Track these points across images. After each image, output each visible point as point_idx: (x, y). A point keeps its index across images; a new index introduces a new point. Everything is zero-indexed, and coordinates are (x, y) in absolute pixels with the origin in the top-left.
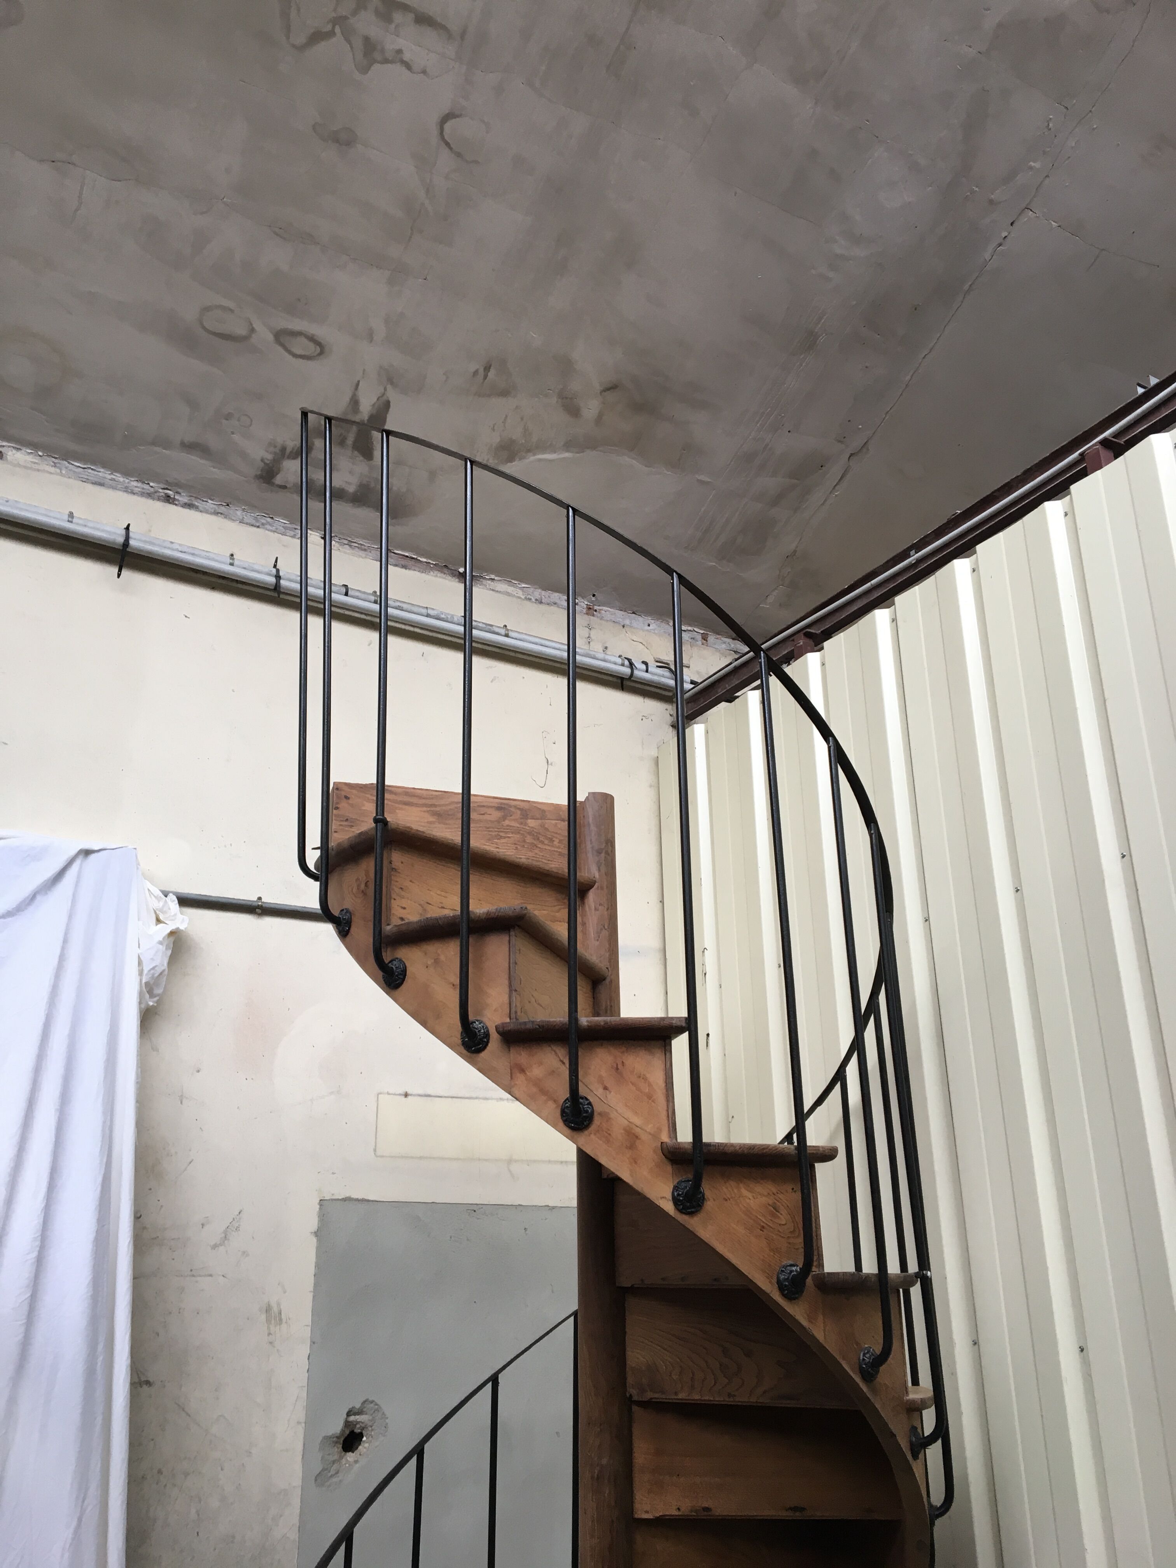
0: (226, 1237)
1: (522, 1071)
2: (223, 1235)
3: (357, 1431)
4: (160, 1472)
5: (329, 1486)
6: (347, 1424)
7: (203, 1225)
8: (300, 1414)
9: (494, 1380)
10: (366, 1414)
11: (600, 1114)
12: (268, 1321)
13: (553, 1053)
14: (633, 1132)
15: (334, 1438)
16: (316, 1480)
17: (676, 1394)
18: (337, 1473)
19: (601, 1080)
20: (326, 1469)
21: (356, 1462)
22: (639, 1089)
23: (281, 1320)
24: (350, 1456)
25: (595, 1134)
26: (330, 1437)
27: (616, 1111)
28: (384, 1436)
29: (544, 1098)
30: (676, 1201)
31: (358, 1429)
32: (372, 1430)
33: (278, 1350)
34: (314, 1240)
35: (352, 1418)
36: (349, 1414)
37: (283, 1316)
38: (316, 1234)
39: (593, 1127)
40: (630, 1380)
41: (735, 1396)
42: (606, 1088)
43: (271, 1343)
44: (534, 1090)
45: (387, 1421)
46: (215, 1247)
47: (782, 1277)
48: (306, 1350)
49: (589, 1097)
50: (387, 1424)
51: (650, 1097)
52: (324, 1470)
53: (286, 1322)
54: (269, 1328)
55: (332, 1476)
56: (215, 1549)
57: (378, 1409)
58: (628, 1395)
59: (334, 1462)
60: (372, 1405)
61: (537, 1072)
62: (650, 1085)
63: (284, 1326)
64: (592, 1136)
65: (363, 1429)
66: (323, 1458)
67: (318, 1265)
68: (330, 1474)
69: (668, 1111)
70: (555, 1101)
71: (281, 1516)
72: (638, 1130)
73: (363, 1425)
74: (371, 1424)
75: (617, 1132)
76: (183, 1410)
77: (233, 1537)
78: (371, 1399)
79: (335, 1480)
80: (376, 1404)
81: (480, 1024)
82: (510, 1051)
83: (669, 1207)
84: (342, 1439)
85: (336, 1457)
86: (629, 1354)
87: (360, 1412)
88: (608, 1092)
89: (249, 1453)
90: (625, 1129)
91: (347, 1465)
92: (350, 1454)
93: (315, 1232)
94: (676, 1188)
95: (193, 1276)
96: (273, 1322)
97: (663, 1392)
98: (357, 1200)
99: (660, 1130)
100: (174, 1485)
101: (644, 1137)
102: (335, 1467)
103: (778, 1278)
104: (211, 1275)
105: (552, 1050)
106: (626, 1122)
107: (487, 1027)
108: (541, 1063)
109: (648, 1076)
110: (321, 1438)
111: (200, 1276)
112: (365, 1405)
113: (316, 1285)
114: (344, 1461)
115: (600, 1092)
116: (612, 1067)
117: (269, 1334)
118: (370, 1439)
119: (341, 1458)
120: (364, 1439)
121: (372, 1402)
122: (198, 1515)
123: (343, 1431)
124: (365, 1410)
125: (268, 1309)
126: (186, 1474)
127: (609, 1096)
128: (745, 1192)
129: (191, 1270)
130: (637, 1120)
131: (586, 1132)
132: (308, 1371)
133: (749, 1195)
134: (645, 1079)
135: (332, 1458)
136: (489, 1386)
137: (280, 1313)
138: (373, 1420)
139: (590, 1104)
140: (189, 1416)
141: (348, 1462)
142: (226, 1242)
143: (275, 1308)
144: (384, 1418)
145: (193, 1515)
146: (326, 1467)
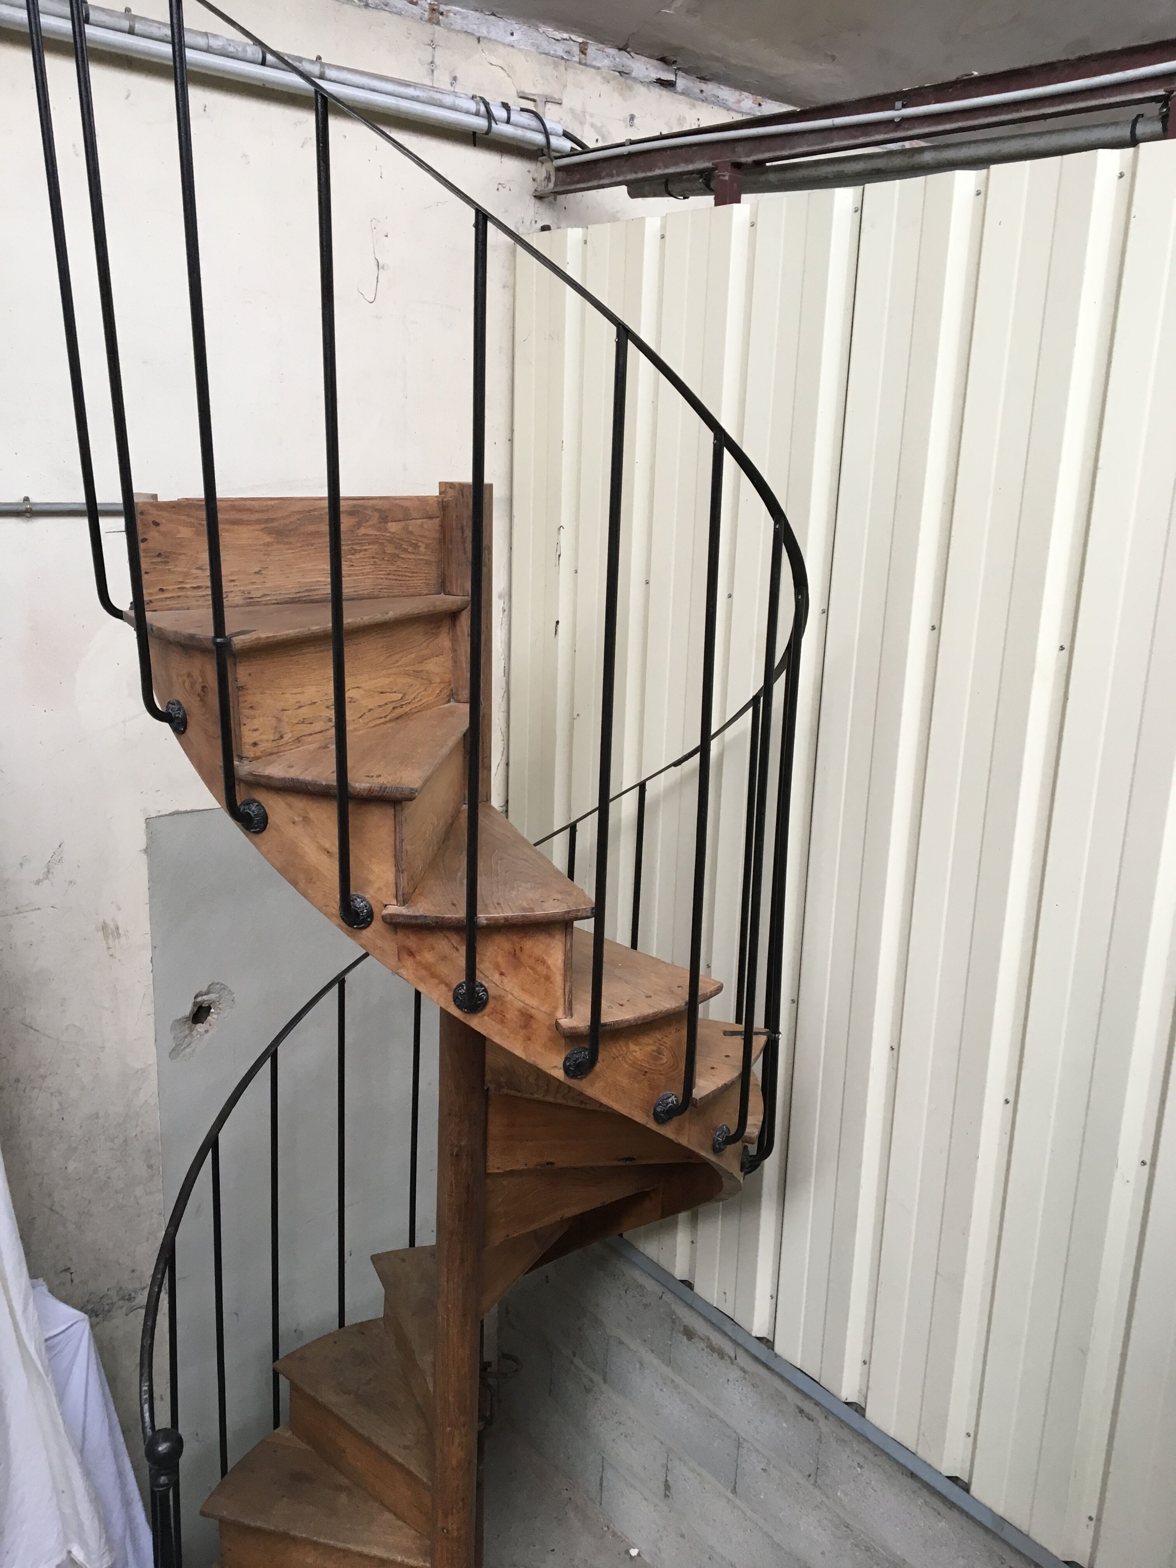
0: (48, 871)
1: (411, 954)
2: (46, 870)
3: (205, 1007)
4: (17, 1081)
5: (184, 1055)
6: (195, 1004)
7: (21, 864)
8: (149, 1007)
9: (340, 981)
10: (214, 993)
11: (494, 998)
12: (106, 937)
13: (446, 940)
14: (529, 1013)
15: (184, 1018)
16: (170, 1056)
17: (532, 1094)
18: (189, 1044)
19: (497, 966)
20: (179, 1045)
21: (207, 1031)
22: (535, 972)
23: (118, 934)
24: (200, 1027)
25: (488, 1016)
26: (180, 1019)
27: (513, 995)
28: (231, 1006)
29: (435, 981)
30: (567, 1070)
31: (207, 1004)
32: (220, 1005)
33: (119, 960)
34: (145, 857)
35: (199, 999)
36: (196, 997)
37: (121, 931)
38: (146, 851)
39: (488, 1009)
40: (488, 1077)
42: (502, 974)
43: (111, 955)
44: (424, 973)
45: (233, 996)
46: (38, 882)
47: (659, 1109)
48: (148, 954)
49: (483, 983)
50: (234, 998)
51: (548, 978)
52: (176, 1046)
53: (125, 935)
54: (107, 943)
55: (185, 1048)
56: (81, 1127)
57: (224, 988)
58: (486, 1088)
59: (186, 1037)
60: (218, 986)
61: (428, 957)
62: (548, 967)
63: (123, 940)
64: (486, 1018)
65: (212, 1004)
66: (175, 1037)
67: (150, 880)
68: (183, 1047)
69: (564, 989)
70: (447, 985)
71: (140, 1089)
72: (533, 1011)
73: (211, 1001)
74: (218, 1000)
75: (511, 1015)
76: (31, 1028)
77: (97, 1114)
78: (216, 982)
79: (188, 1050)
80: (222, 984)
81: (362, 902)
82: (396, 932)
83: (559, 1074)
84: (192, 1017)
85: (187, 1032)
87: (207, 993)
88: (503, 977)
89: (103, 1048)
90: (520, 1011)
91: (198, 1036)
92: (199, 1025)
93: (144, 850)
94: (567, 1059)
95: (20, 913)
96: (111, 936)
98: (187, 812)
99: (556, 1008)
100: (34, 1088)
101: (539, 1016)
102: (187, 1039)
103: (655, 1110)
104: (39, 909)
105: (445, 936)
106: (522, 1004)
107: (371, 907)
108: (432, 948)
109: (546, 958)
110: (171, 1025)
111: (27, 911)
112: (212, 987)
113: (151, 897)
114: (194, 1033)
115: (496, 977)
116: (510, 953)
117: (109, 948)
118: (219, 1011)
119: (192, 1030)
120: (212, 1010)
121: (218, 983)
122: (61, 1105)
123: (192, 1011)
124: (212, 990)
125: (104, 927)
126: (43, 1077)
127: (506, 981)
128: (632, 1047)
129: (17, 908)
130: (533, 1002)
131: (479, 1015)
132: (152, 971)
133: (637, 1048)
134: (544, 962)
135: (182, 1035)
136: (335, 989)
137: (117, 928)
138: (220, 997)
139: (485, 990)
140: (38, 1031)
141: (199, 1033)
142: (50, 875)
143: (111, 925)
144: (231, 993)
145: (56, 1106)
146: (179, 1043)
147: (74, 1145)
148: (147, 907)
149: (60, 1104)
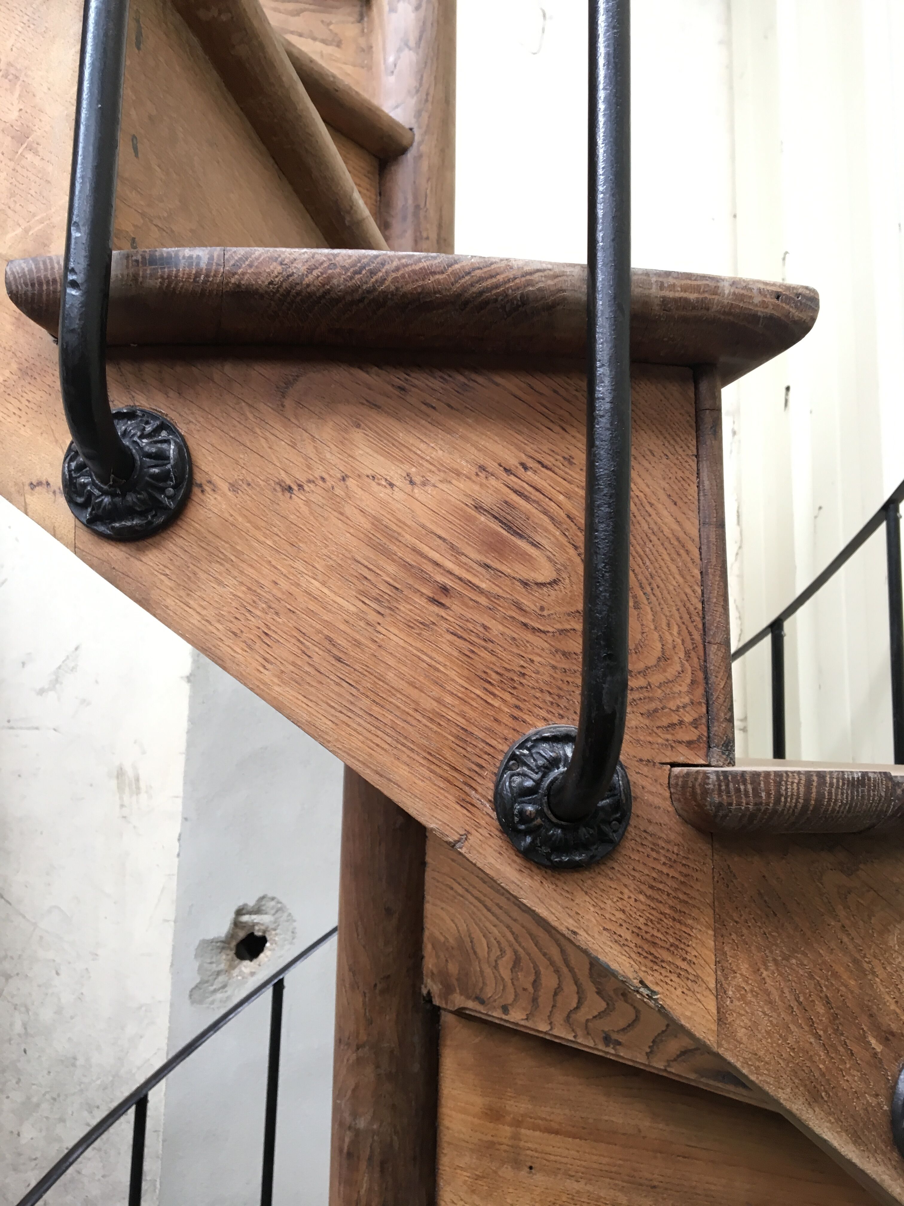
0: (57, 680)
2: (54, 677)
3: (259, 934)
5: (212, 1003)
6: (237, 924)
7: (24, 664)
8: (168, 910)
10: (266, 914)
12: (120, 789)
15: (217, 942)
16: (189, 995)
17: (505, 1009)
18: (224, 986)
20: (207, 982)
21: (252, 974)
23: (138, 788)
24: (246, 966)
26: (212, 941)
28: (291, 943)
31: (259, 930)
32: (276, 934)
33: (135, 827)
34: (186, 688)
35: (245, 918)
36: (240, 912)
37: (142, 784)
38: (188, 682)
40: (430, 963)
41: (619, 1043)
43: (124, 817)
45: (295, 924)
46: (41, 692)
48: (176, 828)
50: (295, 928)
52: (202, 982)
53: (147, 792)
54: (121, 798)
55: (215, 991)
56: (49, 1072)
57: (280, 910)
58: (424, 992)
59: (219, 973)
60: (273, 903)
63: (143, 796)
65: (264, 932)
66: (200, 968)
67: (192, 720)
71: (141, 1037)
73: (263, 928)
74: (273, 926)
77: (75, 1059)
78: (270, 895)
79: (219, 996)
80: (279, 902)
84: (234, 944)
85: (225, 964)
86: (430, 908)
87: (257, 910)
89: (95, 956)
91: (239, 978)
92: (247, 963)
93: (188, 677)
95: (12, 728)
96: (127, 790)
97: (482, 1002)
102: (222, 978)
104: (37, 728)
110: (197, 943)
111: (21, 728)
112: (263, 903)
113: (190, 744)
114: (235, 972)
117: (122, 806)
118: (274, 945)
119: (232, 967)
120: (268, 945)
121: (273, 899)
122: (25, 1029)
123: (231, 936)
124: (264, 908)
125: (120, 774)
129: (9, 721)
132: (178, 855)
135: (214, 968)
137: (137, 780)
138: (277, 922)
140: (10, 904)
141: (241, 973)
142: (58, 686)
143: (130, 773)
144: (290, 919)
145: (18, 1028)
146: (206, 978)
147: (35, 1100)
148: (182, 759)
149: (25, 1026)
